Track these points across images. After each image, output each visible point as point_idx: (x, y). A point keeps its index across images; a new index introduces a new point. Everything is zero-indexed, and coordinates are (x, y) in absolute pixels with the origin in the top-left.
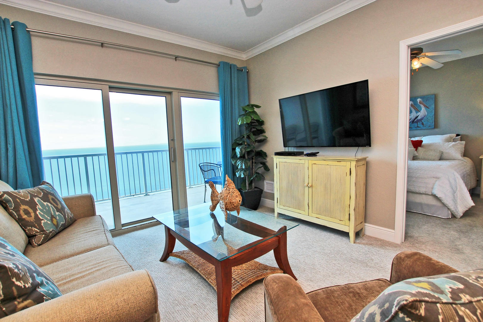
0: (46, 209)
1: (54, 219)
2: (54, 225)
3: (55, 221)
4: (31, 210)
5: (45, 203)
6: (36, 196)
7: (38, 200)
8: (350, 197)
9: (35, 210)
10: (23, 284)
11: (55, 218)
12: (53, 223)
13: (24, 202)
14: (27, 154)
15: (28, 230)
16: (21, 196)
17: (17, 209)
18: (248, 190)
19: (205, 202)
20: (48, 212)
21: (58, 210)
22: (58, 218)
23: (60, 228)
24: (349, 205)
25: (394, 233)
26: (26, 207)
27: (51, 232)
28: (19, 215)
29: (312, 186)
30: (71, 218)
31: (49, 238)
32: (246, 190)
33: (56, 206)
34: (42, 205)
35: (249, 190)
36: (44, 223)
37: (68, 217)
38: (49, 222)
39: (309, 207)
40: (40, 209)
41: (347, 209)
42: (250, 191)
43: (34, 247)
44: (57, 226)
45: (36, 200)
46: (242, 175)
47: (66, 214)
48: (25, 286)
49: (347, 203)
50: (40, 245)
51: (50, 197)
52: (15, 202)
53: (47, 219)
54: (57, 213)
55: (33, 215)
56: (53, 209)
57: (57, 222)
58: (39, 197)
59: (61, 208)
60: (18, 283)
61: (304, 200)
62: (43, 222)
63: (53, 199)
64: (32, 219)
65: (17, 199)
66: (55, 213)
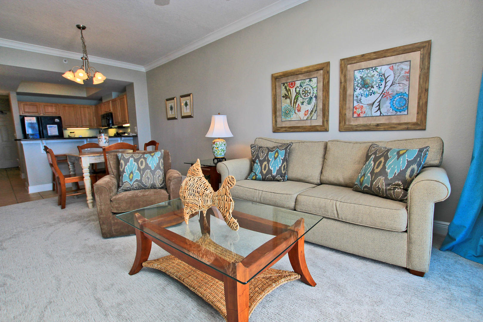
47: (376, 181)
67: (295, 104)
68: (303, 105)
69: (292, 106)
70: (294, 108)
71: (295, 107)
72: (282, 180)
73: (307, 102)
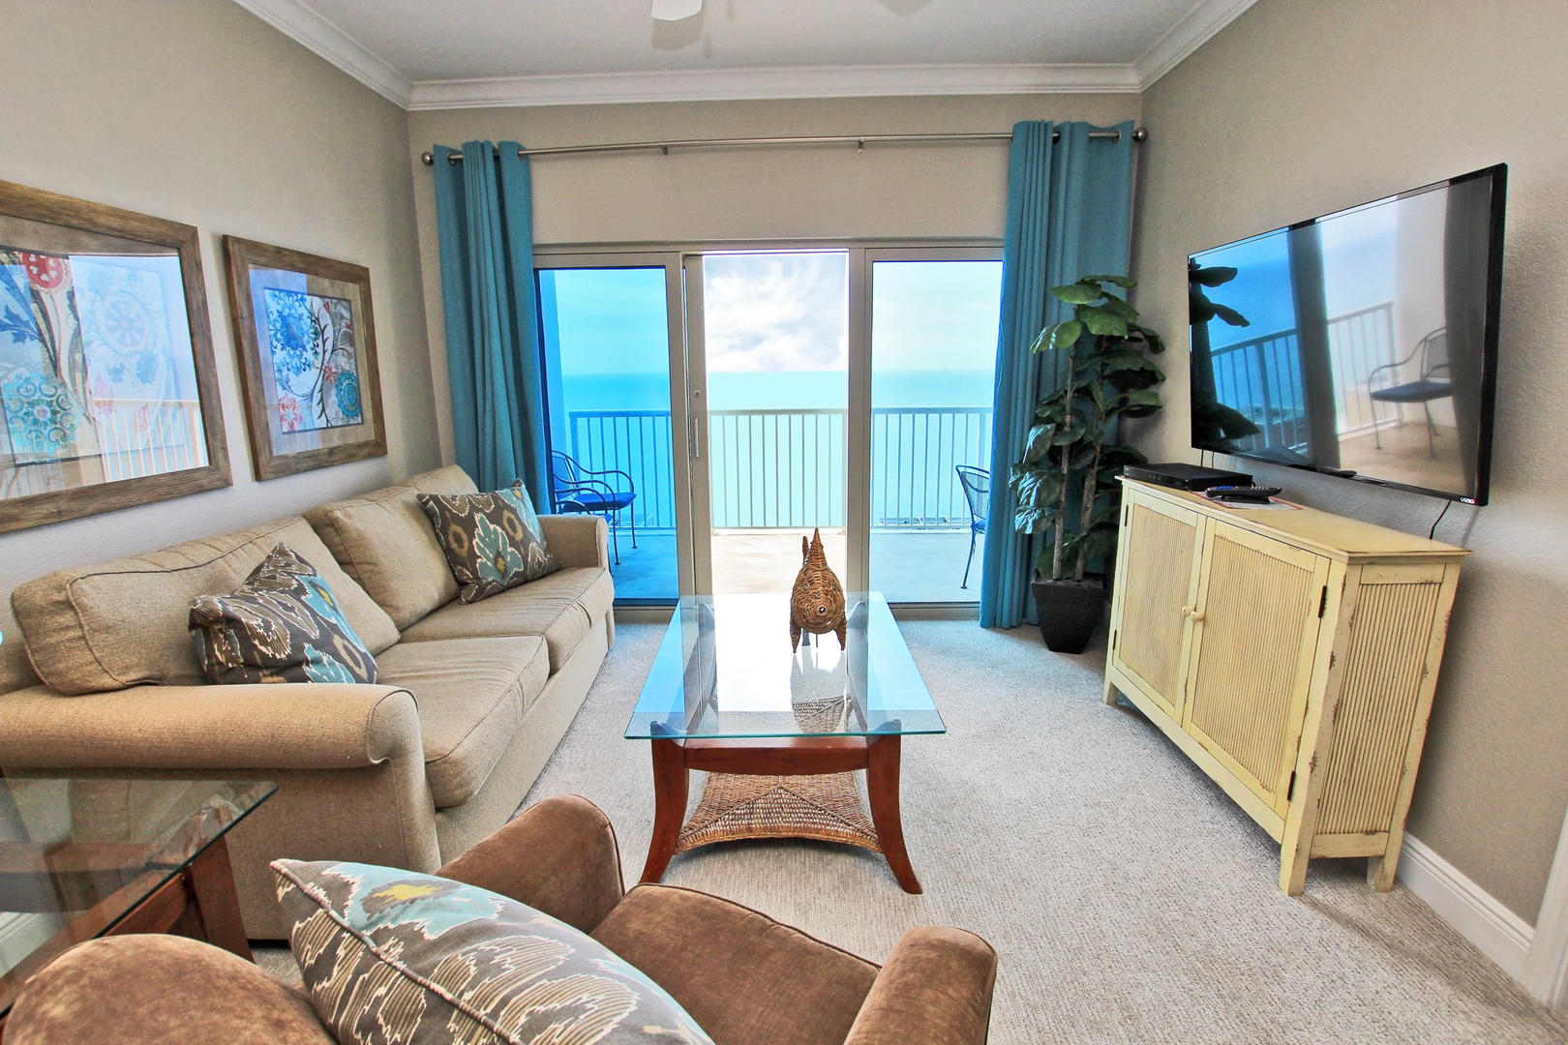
0: (490, 538)
1: (500, 559)
2: (498, 570)
3: (500, 565)
4: (464, 536)
5: (492, 526)
6: (479, 510)
7: (482, 518)
8: (1307, 708)
9: (471, 536)
10: (271, 652)
11: (504, 560)
12: (497, 568)
13: (457, 520)
14: (515, 418)
15: (460, 571)
16: (453, 506)
17: (445, 529)
18: (1057, 580)
19: (964, 587)
20: (492, 544)
21: (513, 543)
22: (509, 559)
23: (511, 578)
24: (1300, 738)
25: (1528, 944)
26: (459, 529)
27: (490, 583)
28: (447, 541)
29: (1204, 620)
30: (539, 563)
31: (485, 594)
32: (1051, 578)
33: (512, 534)
34: (486, 529)
35: (1059, 583)
36: (481, 564)
37: (533, 559)
38: (489, 564)
39: (1186, 695)
40: (479, 535)
41: (1290, 751)
42: (1058, 587)
43: (461, 604)
44: (504, 574)
45: (478, 517)
46: (1030, 525)
47: (530, 555)
48: (274, 655)
49: (1294, 726)
50: (471, 602)
51: (507, 514)
52: (443, 516)
53: (487, 557)
54: (510, 549)
55: (466, 544)
56: (503, 538)
57: (505, 566)
58: (485, 514)
59: (521, 540)
60: (263, 649)
61: (1178, 662)
62: (479, 561)
63: (510, 521)
64: (464, 552)
65: (447, 513)
66: (505, 548)
67: (79, 376)
68: (120, 380)
69: (63, 384)
70: (76, 391)
71: (80, 391)
73: (134, 372)
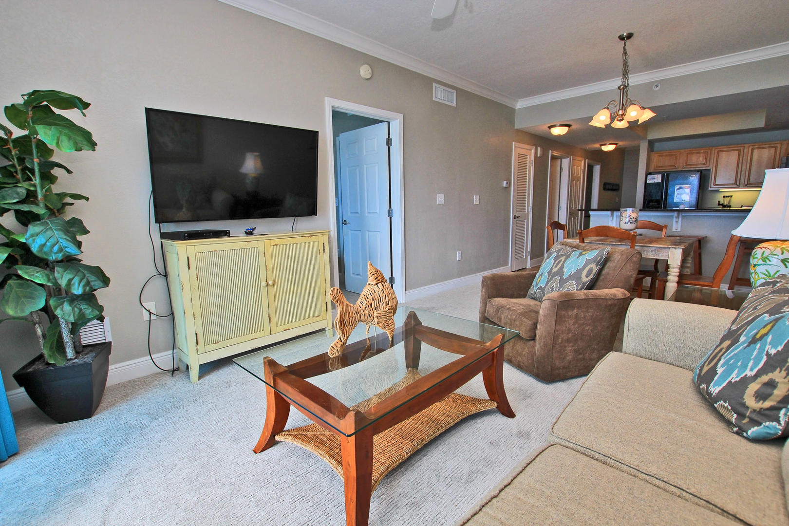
72: (735, 429)
